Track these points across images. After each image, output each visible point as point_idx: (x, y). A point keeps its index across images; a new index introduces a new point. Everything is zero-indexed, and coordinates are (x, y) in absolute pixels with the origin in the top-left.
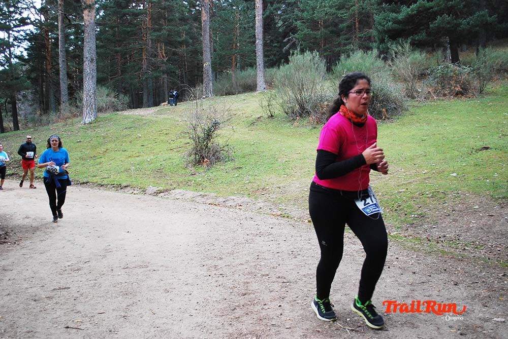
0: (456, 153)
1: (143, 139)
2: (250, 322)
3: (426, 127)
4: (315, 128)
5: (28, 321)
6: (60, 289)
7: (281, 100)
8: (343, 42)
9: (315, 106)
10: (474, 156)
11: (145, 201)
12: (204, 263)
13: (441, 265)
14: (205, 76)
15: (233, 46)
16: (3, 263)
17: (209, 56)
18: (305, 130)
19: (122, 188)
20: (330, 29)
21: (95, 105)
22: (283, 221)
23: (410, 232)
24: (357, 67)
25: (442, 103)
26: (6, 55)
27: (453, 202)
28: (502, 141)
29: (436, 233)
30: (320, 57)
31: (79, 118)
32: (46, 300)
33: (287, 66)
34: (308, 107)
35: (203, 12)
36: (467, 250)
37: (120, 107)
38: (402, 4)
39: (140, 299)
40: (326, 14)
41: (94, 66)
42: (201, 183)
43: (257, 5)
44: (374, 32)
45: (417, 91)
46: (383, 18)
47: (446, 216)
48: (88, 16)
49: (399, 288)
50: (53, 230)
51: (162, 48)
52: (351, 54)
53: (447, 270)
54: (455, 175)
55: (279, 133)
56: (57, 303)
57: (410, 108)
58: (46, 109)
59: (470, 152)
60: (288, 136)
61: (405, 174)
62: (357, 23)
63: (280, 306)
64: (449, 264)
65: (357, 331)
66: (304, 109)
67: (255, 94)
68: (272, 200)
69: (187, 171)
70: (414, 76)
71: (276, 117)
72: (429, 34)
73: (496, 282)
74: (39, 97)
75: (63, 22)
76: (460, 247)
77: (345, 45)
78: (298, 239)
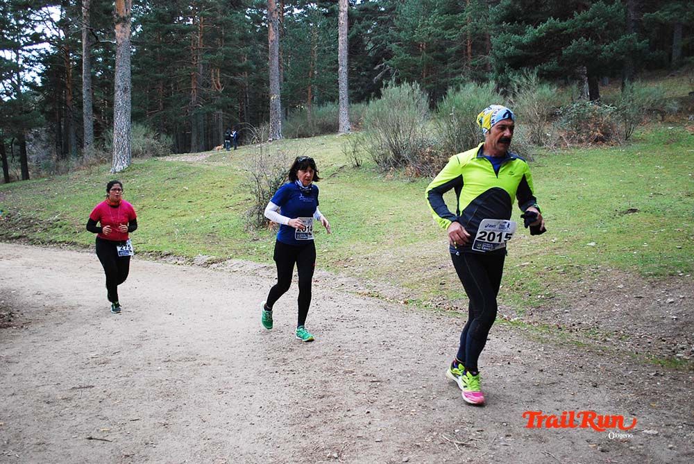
0: (595, 216)
1: (191, 193)
2: (329, 433)
3: (556, 183)
4: (413, 181)
5: (39, 429)
6: (81, 387)
7: (370, 145)
8: (451, 71)
9: (414, 154)
10: (618, 220)
11: (192, 273)
12: (269, 356)
13: (575, 361)
14: (271, 112)
15: (308, 74)
16: (6, 353)
17: (278, 87)
18: (402, 184)
19: (162, 257)
20: (435, 53)
21: (129, 148)
22: (372, 301)
23: (536, 317)
24: (469, 104)
25: (578, 151)
26: (13, 82)
27: (591, 279)
28: (653, 202)
29: (569, 319)
30: (421, 90)
31: (107, 165)
32: (63, 403)
33: (379, 101)
34: (406, 155)
35: (271, 29)
36: (609, 341)
37: (161, 151)
38: (527, 23)
39: (185, 402)
40: (430, 34)
41: (128, 97)
42: (265, 250)
43: (341, 22)
44: (490, 59)
45: (545, 136)
46: (503, 42)
47: (582, 297)
48: (122, 32)
49: (521, 390)
50: (72, 311)
51: (217, 76)
52: (461, 86)
53: (584, 367)
54: (593, 244)
55: (368, 187)
56: (76, 406)
57: (536, 158)
58: (64, 153)
59: (612, 215)
60: (379, 192)
61: (528, 243)
62: (470, 47)
63: (368, 412)
64: (587, 360)
65: (468, 446)
66: (400, 157)
67: (337, 136)
68: (358, 274)
69: (248, 235)
70: (542, 116)
71: (363, 167)
72: (561, 63)
73: (647, 383)
74: (56, 137)
75: (88, 39)
76: (599, 338)
77: (454, 75)
78: (392, 325)
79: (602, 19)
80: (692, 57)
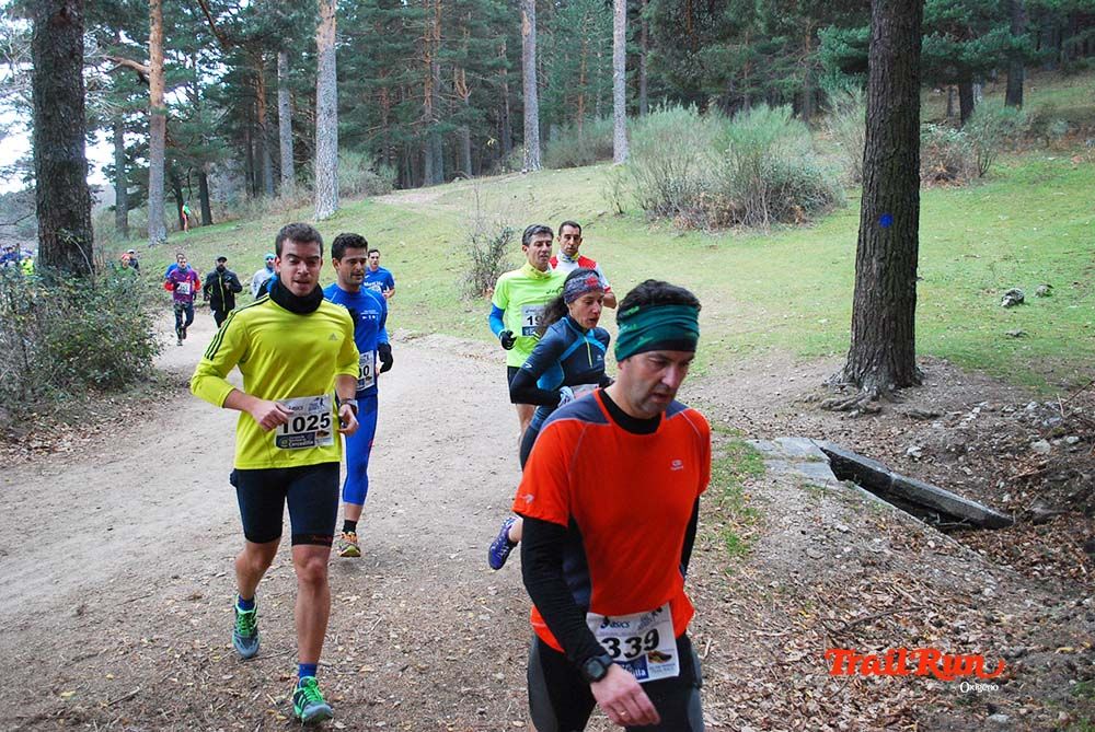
4: (681, 236)
7: (635, 187)
9: (685, 200)
14: (526, 133)
15: (579, 77)
17: (534, 98)
18: (668, 239)
21: (335, 188)
31: (311, 208)
35: (525, 20)
37: (380, 187)
41: (333, 121)
43: (618, 10)
46: (834, 36)
48: (324, 37)
51: (461, 76)
55: (625, 244)
57: (849, 203)
58: (256, 189)
60: (636, 249)
67: (609, 167)
69: (462, 305)
71: (628, 215)
74: (246, 165)
79: (964, 6)
80: (1092, 58)
